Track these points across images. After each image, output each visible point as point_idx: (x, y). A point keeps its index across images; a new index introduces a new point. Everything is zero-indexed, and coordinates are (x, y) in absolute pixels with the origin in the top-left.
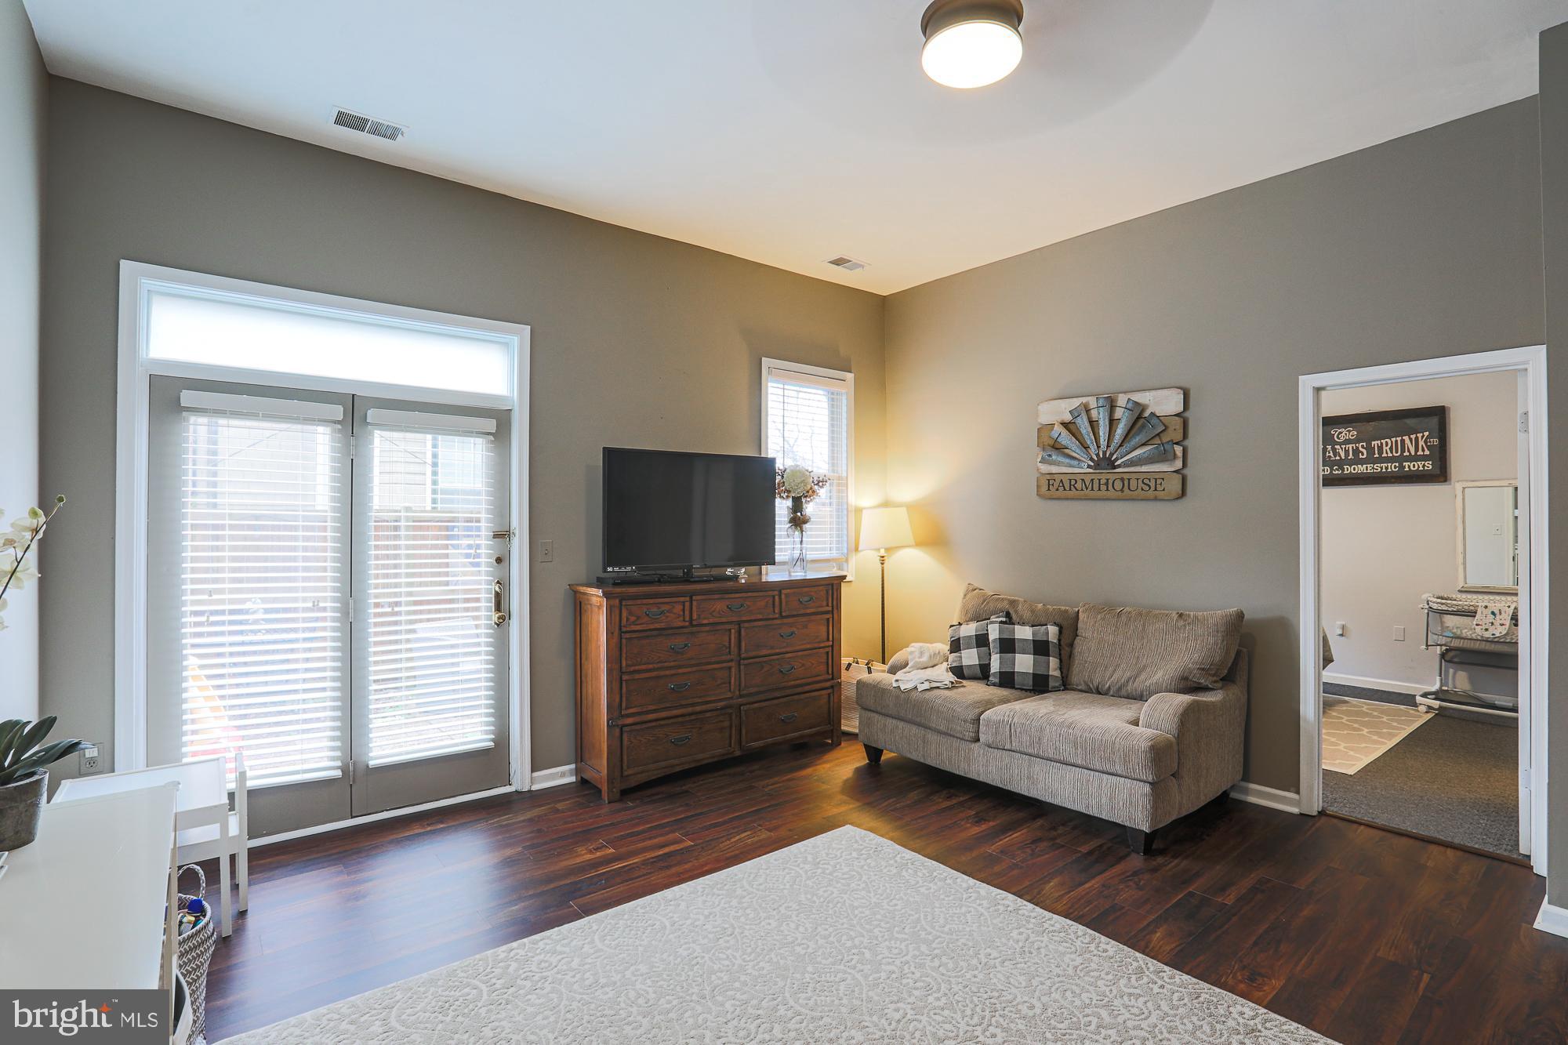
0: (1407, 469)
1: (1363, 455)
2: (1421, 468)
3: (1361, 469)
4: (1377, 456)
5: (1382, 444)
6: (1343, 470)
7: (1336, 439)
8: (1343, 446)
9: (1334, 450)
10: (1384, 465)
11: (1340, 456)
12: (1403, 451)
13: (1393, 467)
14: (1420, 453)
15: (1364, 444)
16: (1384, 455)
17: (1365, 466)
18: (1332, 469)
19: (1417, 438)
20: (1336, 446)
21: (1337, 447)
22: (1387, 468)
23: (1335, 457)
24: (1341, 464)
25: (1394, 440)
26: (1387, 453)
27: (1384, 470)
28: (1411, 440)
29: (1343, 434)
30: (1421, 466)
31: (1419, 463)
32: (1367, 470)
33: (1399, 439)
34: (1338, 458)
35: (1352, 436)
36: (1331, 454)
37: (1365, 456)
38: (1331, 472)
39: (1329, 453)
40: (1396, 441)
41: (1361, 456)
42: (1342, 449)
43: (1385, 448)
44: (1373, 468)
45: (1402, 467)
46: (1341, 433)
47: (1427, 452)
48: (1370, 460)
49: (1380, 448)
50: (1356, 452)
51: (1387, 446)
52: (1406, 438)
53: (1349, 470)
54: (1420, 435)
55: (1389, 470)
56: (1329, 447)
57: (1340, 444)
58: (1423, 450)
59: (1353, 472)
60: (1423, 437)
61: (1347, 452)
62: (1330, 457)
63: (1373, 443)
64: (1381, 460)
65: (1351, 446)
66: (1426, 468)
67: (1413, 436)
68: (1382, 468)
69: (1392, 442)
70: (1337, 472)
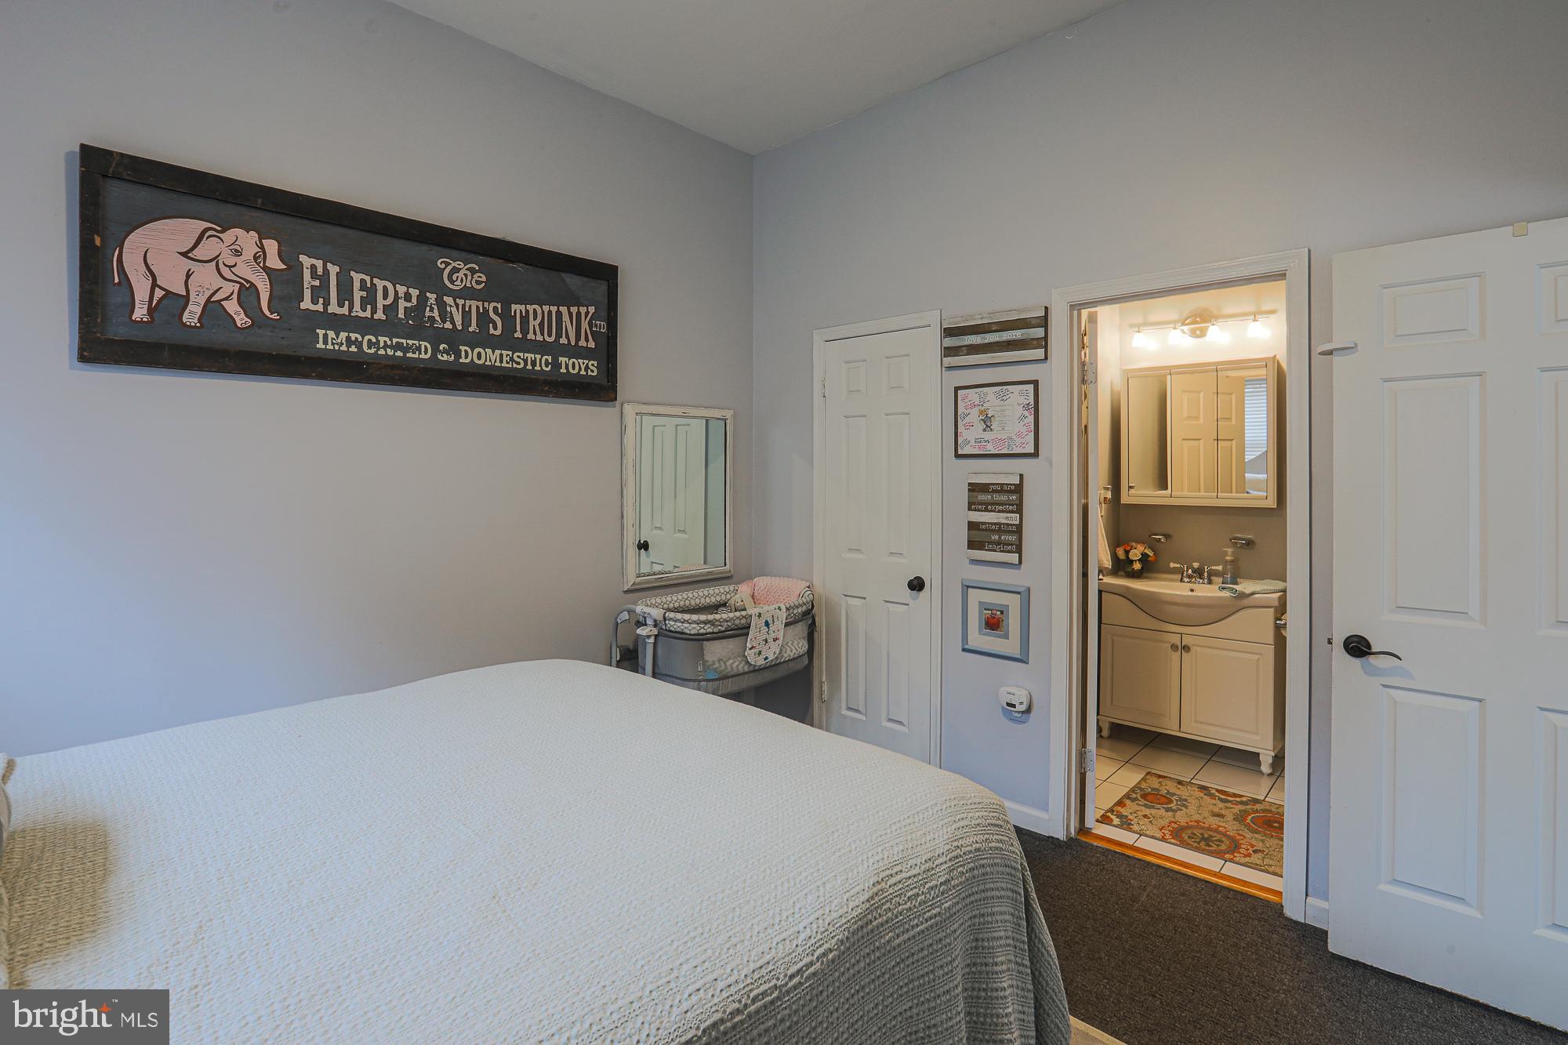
0: (563, 370)
1: (495, 328)
2: (583, 372)
3: (490, 357)
4: (518, 335)
5: (527, 312)
6: (458, 355)
7: (446, 282)
8: (461, 302)
9: (442, 306)
10: (530, 356)
11: (453, 322)
12: (559, 336)
13: (542, 363)
14: (582, 343)
15: (499, 305)
16: (531, 336)
17: (498, 352)
18: (435, 350)
19: (579, 313)
20: (445, 298)
21: (449, 300)
22: (534, 363)
23: (444, 322)
24: (454, 339)
25: (546, 308)
26: (535, 333)
27: (529, 367)
28: (570, 314)
29: (461, 274)
30: (583, 367)
31: (581, 361)
32: (501, 362)
33: (554, 309)
34: (448, 325)
35: (478, 283)
36: (436, 314)
37: (498, 332)
38: (434, 354)
39: (432, 310)
40: (550, 312)
41: (492, 331)
42: (457, 305)
43: (532, 322)
44: (512, 359)
45: (556, 365)
46: (458, 270)
47: (592, 344)
48: (506, 342)
49: (525, 319)
50: (484, 318)
51: (535, 319)
52: (564, 309)
53: (469, 356)
54: (583, 310)
55: (538, 368)
56: (432, 297)
57: (456, 295)
58: (587, 340)
59: (477, 361)
60: (587, 313)
61: (466, 314)
62: (431, 319)
63: (514, 307)
64: (525, 345)
65: (474, 303)
66: (590, 373)
67: (574, 310)
68: (526, 361)
69: (543, 312)
70: (445, 357)
